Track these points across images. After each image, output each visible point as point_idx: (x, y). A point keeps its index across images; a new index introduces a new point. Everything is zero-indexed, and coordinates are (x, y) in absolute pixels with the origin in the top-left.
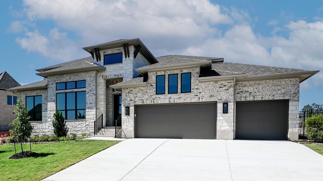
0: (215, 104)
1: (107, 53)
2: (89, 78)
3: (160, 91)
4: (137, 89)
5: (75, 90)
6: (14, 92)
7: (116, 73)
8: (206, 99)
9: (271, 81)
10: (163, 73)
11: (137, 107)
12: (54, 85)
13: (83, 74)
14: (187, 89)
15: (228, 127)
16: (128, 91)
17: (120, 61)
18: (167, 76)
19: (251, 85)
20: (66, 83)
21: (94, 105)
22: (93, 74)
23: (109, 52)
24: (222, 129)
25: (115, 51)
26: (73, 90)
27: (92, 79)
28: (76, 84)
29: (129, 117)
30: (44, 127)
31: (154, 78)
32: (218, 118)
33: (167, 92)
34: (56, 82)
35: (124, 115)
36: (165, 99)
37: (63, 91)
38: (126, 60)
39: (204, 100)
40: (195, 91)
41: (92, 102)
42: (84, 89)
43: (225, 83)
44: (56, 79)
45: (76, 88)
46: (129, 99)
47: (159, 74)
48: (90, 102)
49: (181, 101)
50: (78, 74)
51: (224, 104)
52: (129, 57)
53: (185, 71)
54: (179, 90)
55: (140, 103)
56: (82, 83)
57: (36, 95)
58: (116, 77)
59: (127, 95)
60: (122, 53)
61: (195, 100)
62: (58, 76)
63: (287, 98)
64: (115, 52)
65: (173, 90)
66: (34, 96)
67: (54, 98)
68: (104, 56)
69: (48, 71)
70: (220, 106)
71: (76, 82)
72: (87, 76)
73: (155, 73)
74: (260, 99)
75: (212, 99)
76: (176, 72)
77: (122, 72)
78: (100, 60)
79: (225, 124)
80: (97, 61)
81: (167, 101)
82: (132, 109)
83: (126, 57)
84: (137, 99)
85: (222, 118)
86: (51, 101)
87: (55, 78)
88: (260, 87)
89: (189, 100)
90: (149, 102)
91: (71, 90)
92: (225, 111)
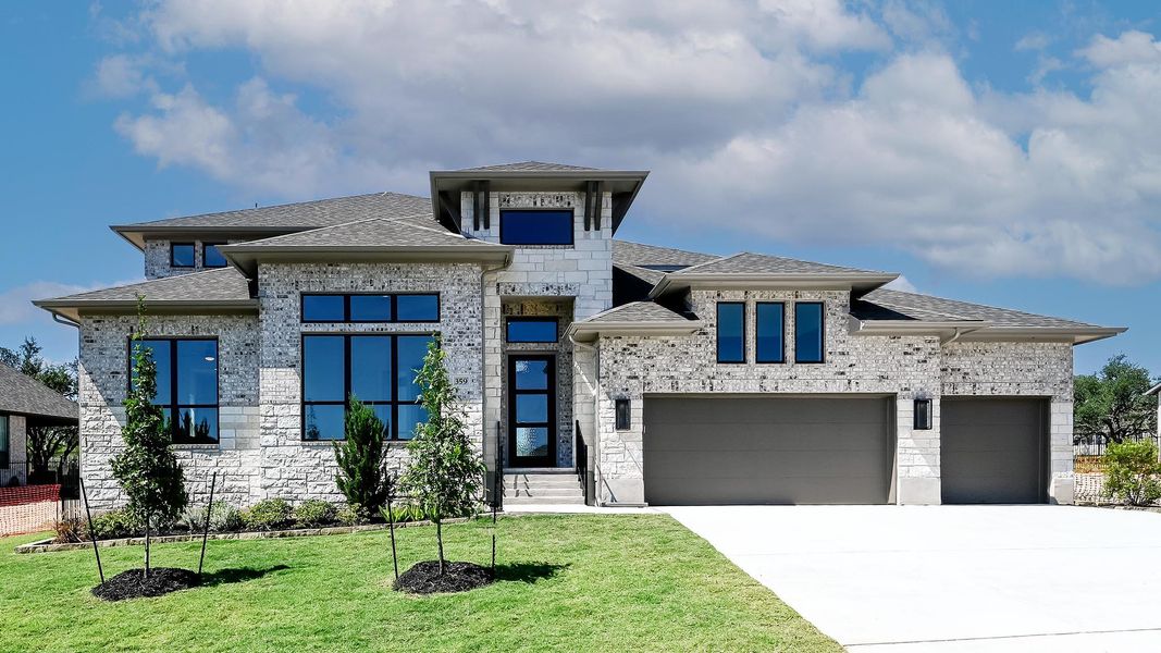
0: (890, 400)
1: (513, 205)
2: (451, 286)
3: (730, 351)
4: (653, 343)
5: (393, 328)
6: (55, 314)
7: (550, 280)
8: (868, 386)
9: (1012, 346)
10: (740, 296)
11: (650, 400)
12: (294, 301)
13: (428, 271)
14: (811, 350)
15: (928, 469)
16: (621, 344)
17: (568, 240)
18: (751, 308)
19: (965, 353)
20: (347, 297)
21: (472, 387)
22: (472, 274)
23: (524, 201)
24: (914, 473)
25: (548, 201)
26: (382, 325)
27: (467, 291)
28: (394, 305)
29: (625, 434)
30: (231, 470)
31: (711, 308)
32: (900, 443)
33: (751, 356)
34: (304, 289)
35: (610, 427)
36: (746, 379)
37: (338, 328)
38: (587, 237)
39: (863, 389)
40: (838, 359)
41: (464, 375)
42: (431, 328)
43: (918, 342)
44: (302, 278)
45: (394, 320)
46: (624, 373)
47: (728, 296)
48: (460, 375)
49: (797, 388)
50: (404, 267)
51: (917, 402)
52: (597, 228)
53: (807, 297)
54: (790, 354)
55: (666, 389)
56: (429, 305)
57: (185, 333)
58: (550, 293)
59: (619, 358)
60: (571, 212)
61: (837, 387)
62: (312, 267)
63: (1047, 392)
64: (547, 205)
65: (770, 353)
66: (174, 341)
67: (294, 352)
68: (502, 212)
69: (258, 243)
70: (905, 410)
71: (394, 297)
72: (447, 278)
73: (713, 293)
74: (988, 393)
75: (885, 388)
76: (780, 297)
77: (571, 278)
78: (487, 226)
79: (920, 460)
80: (476, 228)
81: (753, 387)
82: (637, 409)
83: (587, 228)
84: (653, 374)
85: (910, 443)
86: (277, 364)
87: (298, 273)
88: (988, 359)
89: (818, 388)
90: (694, 387)
91: (372, 326)
92: (921, 422)
